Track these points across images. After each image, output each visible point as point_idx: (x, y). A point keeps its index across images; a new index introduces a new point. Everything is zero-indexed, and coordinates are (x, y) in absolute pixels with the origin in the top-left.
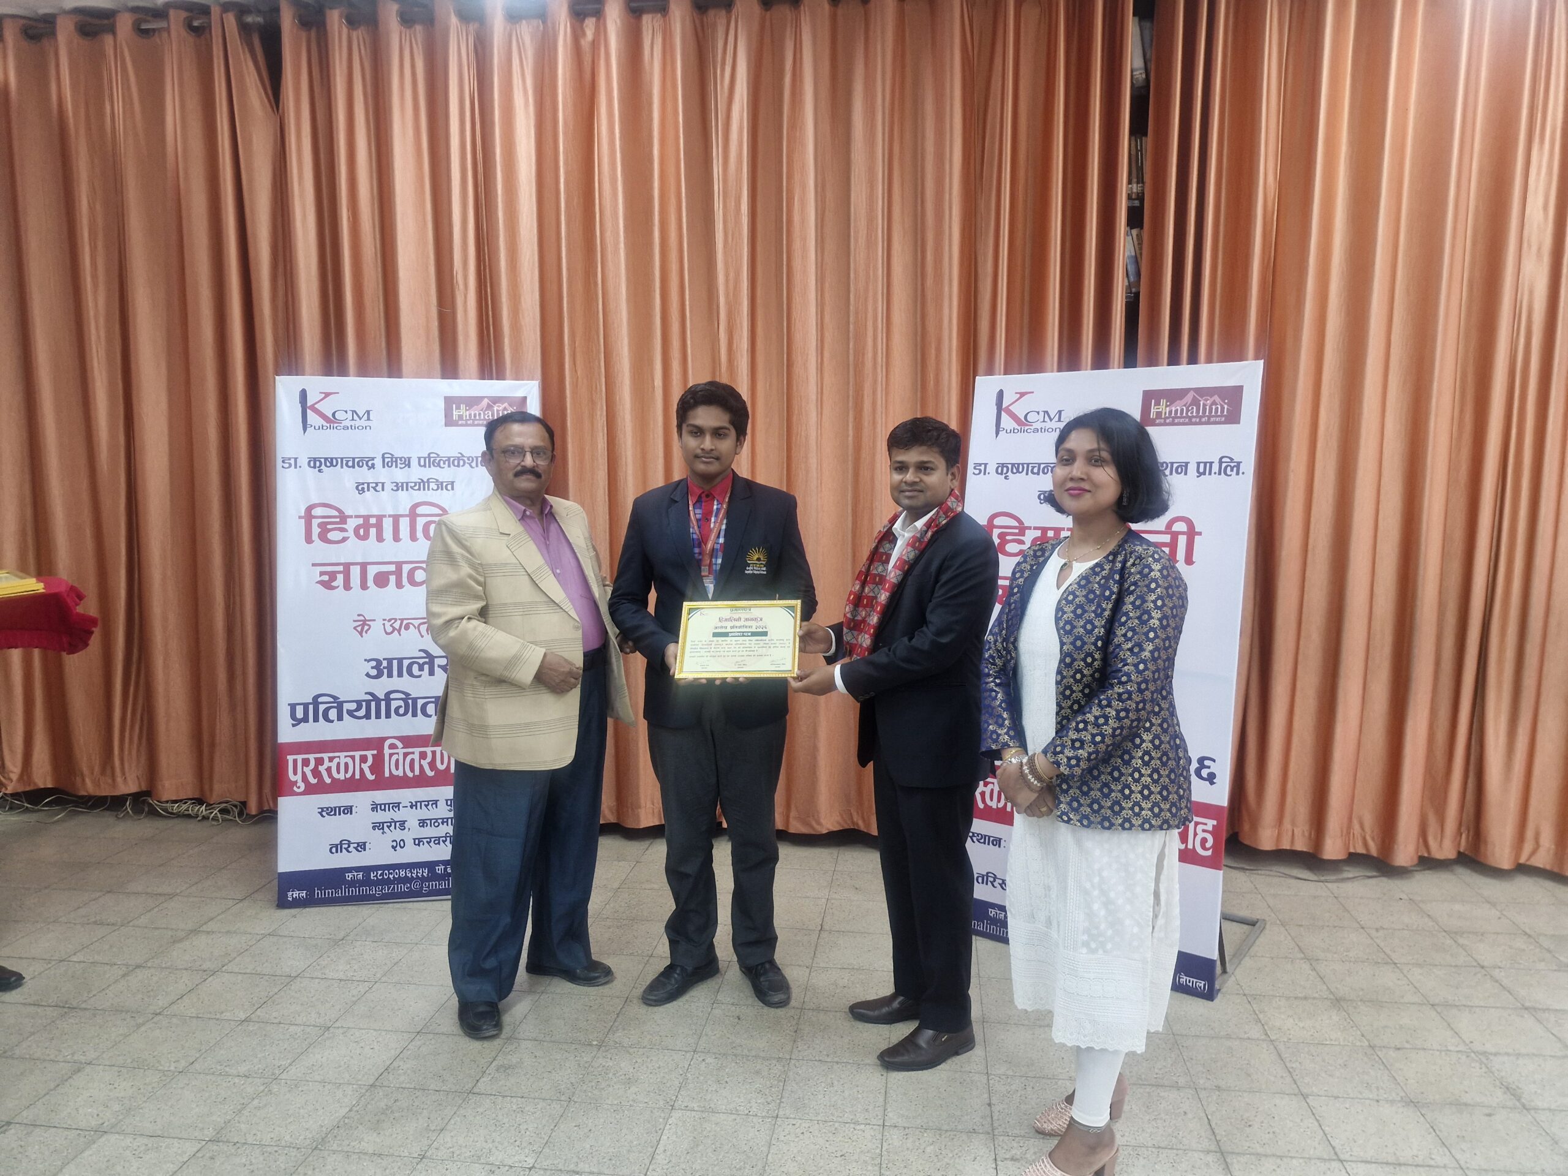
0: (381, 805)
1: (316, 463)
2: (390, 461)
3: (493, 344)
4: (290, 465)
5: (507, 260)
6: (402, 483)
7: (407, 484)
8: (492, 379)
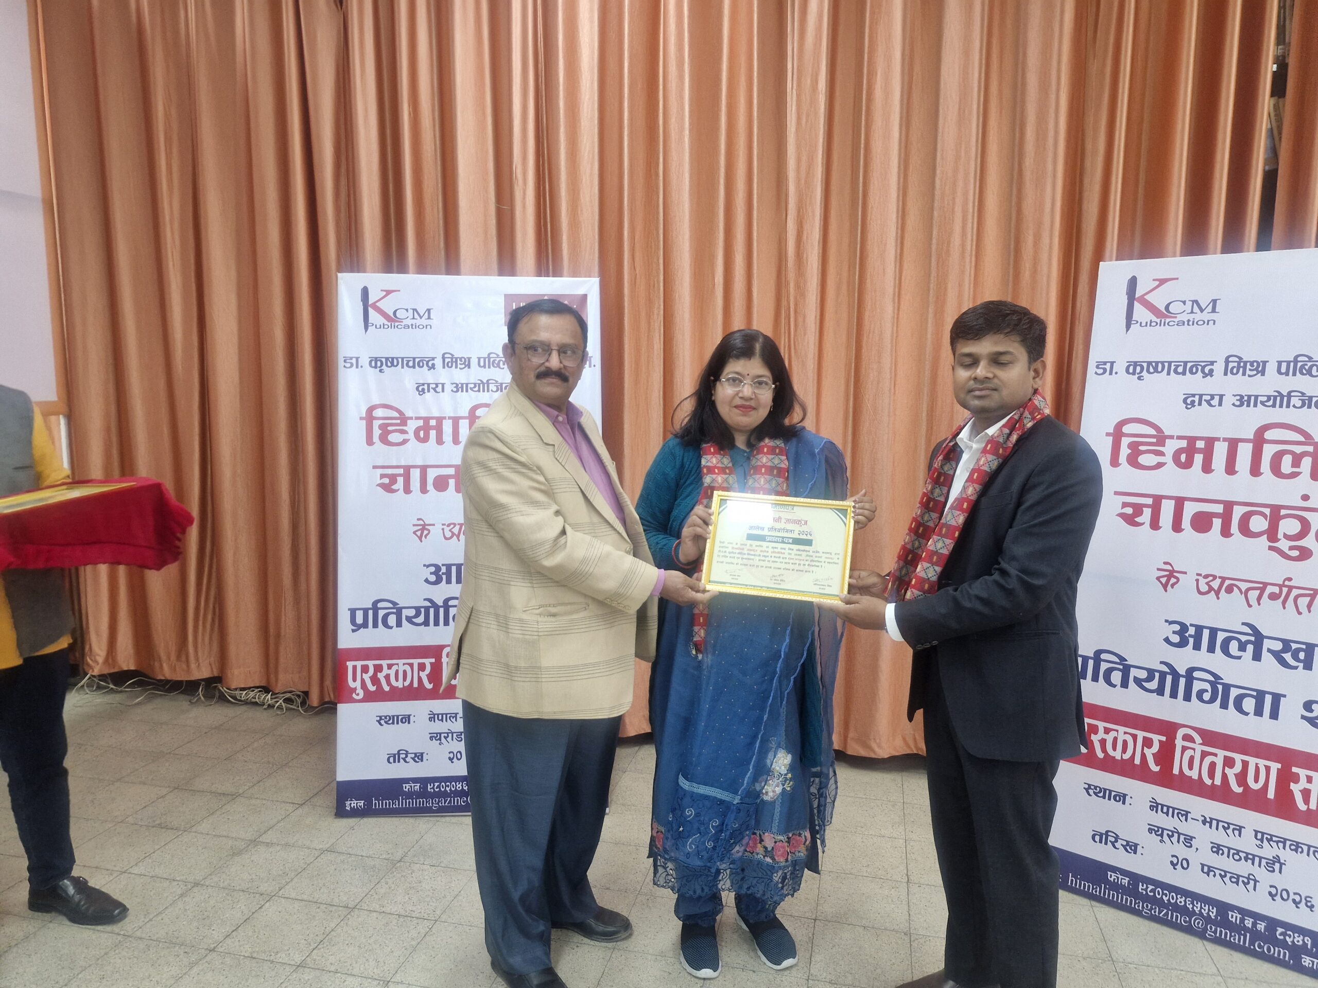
0: (438, 715)
1: (377, 363)
2: (450, 361)
3: (550, 242)
4: (352, 365)
5: (567, 153)
6: (462, 384)
7: (467, 385)
8: (548, 276)
